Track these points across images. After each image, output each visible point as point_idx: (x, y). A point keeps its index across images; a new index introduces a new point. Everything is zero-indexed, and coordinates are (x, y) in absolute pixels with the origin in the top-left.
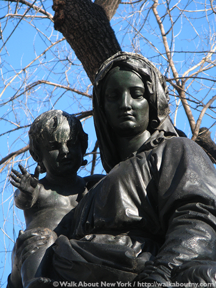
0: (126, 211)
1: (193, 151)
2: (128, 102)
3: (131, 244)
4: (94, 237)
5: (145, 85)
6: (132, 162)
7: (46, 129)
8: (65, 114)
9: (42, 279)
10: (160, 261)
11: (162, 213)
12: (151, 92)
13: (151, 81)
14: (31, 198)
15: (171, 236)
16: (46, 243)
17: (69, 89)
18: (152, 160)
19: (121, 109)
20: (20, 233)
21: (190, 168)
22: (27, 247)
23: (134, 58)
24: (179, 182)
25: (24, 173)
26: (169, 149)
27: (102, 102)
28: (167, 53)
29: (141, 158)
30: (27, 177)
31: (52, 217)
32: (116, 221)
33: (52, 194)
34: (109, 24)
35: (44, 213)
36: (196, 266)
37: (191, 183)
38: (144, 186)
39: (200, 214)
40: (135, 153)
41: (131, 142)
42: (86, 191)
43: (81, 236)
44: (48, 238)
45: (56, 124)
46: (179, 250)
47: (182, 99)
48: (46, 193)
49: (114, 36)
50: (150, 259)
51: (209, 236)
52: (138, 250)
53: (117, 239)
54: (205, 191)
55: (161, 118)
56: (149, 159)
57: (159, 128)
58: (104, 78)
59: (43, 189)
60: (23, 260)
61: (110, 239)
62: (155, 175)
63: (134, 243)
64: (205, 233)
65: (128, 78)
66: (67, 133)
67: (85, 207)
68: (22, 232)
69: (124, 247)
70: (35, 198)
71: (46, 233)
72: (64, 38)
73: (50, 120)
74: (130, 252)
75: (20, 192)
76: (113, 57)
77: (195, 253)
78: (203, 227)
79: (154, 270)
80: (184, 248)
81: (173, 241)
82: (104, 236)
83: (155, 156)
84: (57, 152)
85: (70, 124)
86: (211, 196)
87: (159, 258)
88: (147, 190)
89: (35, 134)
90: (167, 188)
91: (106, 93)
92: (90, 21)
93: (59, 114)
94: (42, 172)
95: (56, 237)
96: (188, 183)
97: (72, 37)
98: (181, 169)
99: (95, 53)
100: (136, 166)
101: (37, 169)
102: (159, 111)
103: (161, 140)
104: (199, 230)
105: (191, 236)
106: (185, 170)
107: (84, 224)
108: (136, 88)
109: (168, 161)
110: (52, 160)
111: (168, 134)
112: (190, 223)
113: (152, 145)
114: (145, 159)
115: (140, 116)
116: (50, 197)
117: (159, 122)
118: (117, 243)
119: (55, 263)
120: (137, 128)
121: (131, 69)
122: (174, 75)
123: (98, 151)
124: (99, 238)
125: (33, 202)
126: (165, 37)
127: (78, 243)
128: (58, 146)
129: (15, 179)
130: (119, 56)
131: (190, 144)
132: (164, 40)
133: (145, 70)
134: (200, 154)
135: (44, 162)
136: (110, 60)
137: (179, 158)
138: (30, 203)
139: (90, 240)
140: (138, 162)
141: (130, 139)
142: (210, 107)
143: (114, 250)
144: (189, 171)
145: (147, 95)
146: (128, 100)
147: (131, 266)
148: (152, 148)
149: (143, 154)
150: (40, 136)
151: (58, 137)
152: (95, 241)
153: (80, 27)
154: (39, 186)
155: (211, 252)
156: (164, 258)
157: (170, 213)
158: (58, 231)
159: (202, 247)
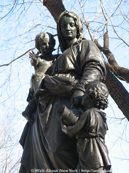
0: (69, 66)
1: (92, 45)
2: (69, 28)
3: (71, 77)
4: (58, 75)
5: (75, 22)
6: (71, 49)
7: (41, 38)
8: (47, 33)
9: (41, 89)
10: (81, 82)
11: (82, 66)
12: (77, 24)
13: (77, 21)
14: (36, 62)
15: (85, 74)
16: (42, 77)
17: (49, 27)
18: (78, 48)
19: (67, 30)
20: (33, 74)
21: (91, 50)
22: (35, 79)
23: (71, 12)
24: (87, 55)
25: (34, 53)
26: (84, 44)
27: (60, 28)
28: (83, 13)
29: (74, 47)
30: (35, 55)
31: (44, 69)
32: (66, 69)
33: (44, 61)
34: (62, 3)
35: (41, 67)
36: (93, 83)
37: (91, 56)
38: (75, 57)
39: (94, 66)
40: (72, 46)
41: (70, 42)
42: (55, 60)
43: (54, 75)
44: (43, 76)
45: (44, 36)
46: (88, 78)
47: (88, 29)
48: (42, 60)
49: (64, 7)
50: (78, 82)
51: (98, 74)
52: (73, 79)
53: (66, 75)
54: (96, 58)
55: (80, 33)
56: (77, 48)
57: (80, 37)
58: (61, 20)
59: (40, 59)
60: (34, 83)
61: (64, 76)
62: (79, 53)
63: (72, 77)
64: (96, 72)
65: (69, 20)
66: (48, 39)
67: (55, 65)
68: (34, 74)
69: (69, 78)
70: (38, 62)
71: (42, 74)
72: (47, 9)
73: (42, 35)
74: (71, 80)
75: (32, 60)
76: (64, 12)
77: (93, 79)
78: (96, 70)
79: (79, 85)
80: (89, 78)
81: (85, 75)
82: (62, 74)
83: (79, 46)
84: (45, 46)
85: (49, 36)
86: (98, 60)
87: (81, 81)
88: (76, 58)
89: (37, 40)
90: (83, 58)
91: (62, 25)
92: (56, 2)
93: (45, 33)
94: (40, 53)
95: (45, 75)
96: (90, 56)
97: (49, 8)
98: (88, 51)
99: (58, 13)
100: (72, 50)
101: (38, 52)
102: (80, 31)
103: (81, 41)
104: (94, 71)
105: (92, 73)
106: (89, 51)
107: (55, 71)
108: (72, 23)
109: (83, 48)
110: (43, 49)
111: (83, 39)
112: (91, 69)
113: (78, 43)
114: (75, 48)
115: (73, 33)
116: (43, 62)
117: (80, 35)
118: (66, 77)
119: (45, 84)
120: (72, 37)
121: (70, 16)
122: (85, 21)
123: (60, 48)
124: (60, 75)
125: (37, 64)
126: (82, 8)
127: (53, 77)
128: (45, 44)
129: (30, 56)
130: (66, 12)
131: (91, 42)
132: (81, 9)
133: (75, 17)
134: (94, 46)
135: (41, 50)
136: (63, 13)
137: (87, 47)
138: (36, 64)
139: (57, 76)
140: (73, 49)
141: (70, 41)
142: (98, 32)
143: (65, 79)
144: (90, 51)
145: (76, 25)
146: (69, 27)
147: (71, 84)
148: (78, 44)
149: (75, 46)
150: (39, 41)
151: (45, 41)
152: (59, 76)
153: (52, 4)
154: (39, 58)
155: (98, 79)
156: (82, 81)
157: (84, 66)
158: (46, 73)
159: (95, 77)
